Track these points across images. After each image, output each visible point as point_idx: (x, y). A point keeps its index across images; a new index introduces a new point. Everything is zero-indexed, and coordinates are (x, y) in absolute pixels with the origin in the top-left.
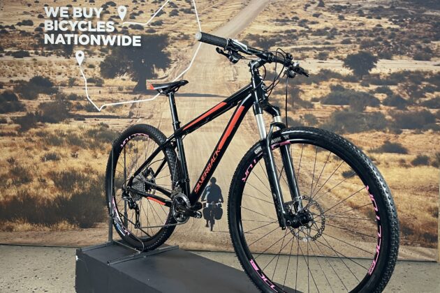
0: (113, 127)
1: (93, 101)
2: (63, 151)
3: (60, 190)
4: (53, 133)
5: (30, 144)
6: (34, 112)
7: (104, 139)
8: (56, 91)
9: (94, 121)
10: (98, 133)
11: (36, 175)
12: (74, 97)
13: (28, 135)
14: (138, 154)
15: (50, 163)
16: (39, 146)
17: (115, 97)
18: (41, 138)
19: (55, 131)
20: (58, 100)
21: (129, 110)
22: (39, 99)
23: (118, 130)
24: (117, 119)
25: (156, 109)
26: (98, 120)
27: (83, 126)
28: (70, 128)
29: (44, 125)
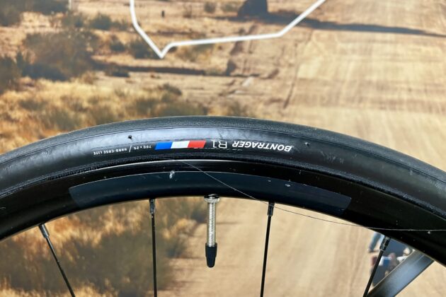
0: (191, 95)
1: (148, 33)
3: (75, 224)
4: (59, 104)
5: (8, 127)
6: (13, 54)
8: (62, 8)
9: (148, 79)
10: (158, 107)
12: (103, 22)
13: (2, 107)
16: (25, 131)
17: (196, 25)
18: (33, 113)
19: (64, 98)
20: (67, 29)
21: (227, 57)
22: (23, 23)
23: (201, 101)
24: (200, 77)
25: (287, 57)
26: (159, 78)
27: (125, 90)
28: (96, 94)
29: (38, 84)
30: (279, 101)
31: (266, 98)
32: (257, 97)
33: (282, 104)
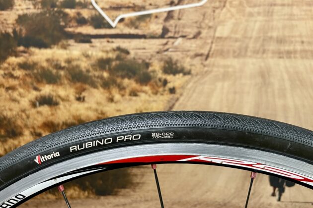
0: (136, 54)
1: (103, 9)
2: (62, 92)
4: (45, 64)
5: (12, 82)
6: (10, 31)
7: (124, 73)
9: (105, 44)
10: (114, 64)
11: (26, 126)
12: (71, 3)
13: (6, 69)
14: (176, 96)
15: (45, 109)
16: (24, 84)
18: (28, 72)
19: (48, 60)
20: (45, 9)
21: (162, 23)
22: (15, 7)
23: (144, 58)
24: (143, 40)
25: (207, 21)
26: (113, 42)
27: (90, 53)
28: (69, 56)
29: (29, 51)
30: (201, 55)
31: (192, 53)
32: (185, 53)
33: (204, 57)
